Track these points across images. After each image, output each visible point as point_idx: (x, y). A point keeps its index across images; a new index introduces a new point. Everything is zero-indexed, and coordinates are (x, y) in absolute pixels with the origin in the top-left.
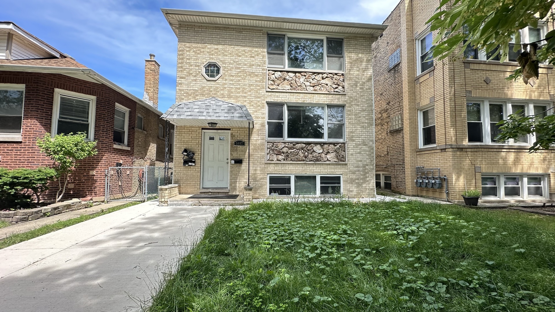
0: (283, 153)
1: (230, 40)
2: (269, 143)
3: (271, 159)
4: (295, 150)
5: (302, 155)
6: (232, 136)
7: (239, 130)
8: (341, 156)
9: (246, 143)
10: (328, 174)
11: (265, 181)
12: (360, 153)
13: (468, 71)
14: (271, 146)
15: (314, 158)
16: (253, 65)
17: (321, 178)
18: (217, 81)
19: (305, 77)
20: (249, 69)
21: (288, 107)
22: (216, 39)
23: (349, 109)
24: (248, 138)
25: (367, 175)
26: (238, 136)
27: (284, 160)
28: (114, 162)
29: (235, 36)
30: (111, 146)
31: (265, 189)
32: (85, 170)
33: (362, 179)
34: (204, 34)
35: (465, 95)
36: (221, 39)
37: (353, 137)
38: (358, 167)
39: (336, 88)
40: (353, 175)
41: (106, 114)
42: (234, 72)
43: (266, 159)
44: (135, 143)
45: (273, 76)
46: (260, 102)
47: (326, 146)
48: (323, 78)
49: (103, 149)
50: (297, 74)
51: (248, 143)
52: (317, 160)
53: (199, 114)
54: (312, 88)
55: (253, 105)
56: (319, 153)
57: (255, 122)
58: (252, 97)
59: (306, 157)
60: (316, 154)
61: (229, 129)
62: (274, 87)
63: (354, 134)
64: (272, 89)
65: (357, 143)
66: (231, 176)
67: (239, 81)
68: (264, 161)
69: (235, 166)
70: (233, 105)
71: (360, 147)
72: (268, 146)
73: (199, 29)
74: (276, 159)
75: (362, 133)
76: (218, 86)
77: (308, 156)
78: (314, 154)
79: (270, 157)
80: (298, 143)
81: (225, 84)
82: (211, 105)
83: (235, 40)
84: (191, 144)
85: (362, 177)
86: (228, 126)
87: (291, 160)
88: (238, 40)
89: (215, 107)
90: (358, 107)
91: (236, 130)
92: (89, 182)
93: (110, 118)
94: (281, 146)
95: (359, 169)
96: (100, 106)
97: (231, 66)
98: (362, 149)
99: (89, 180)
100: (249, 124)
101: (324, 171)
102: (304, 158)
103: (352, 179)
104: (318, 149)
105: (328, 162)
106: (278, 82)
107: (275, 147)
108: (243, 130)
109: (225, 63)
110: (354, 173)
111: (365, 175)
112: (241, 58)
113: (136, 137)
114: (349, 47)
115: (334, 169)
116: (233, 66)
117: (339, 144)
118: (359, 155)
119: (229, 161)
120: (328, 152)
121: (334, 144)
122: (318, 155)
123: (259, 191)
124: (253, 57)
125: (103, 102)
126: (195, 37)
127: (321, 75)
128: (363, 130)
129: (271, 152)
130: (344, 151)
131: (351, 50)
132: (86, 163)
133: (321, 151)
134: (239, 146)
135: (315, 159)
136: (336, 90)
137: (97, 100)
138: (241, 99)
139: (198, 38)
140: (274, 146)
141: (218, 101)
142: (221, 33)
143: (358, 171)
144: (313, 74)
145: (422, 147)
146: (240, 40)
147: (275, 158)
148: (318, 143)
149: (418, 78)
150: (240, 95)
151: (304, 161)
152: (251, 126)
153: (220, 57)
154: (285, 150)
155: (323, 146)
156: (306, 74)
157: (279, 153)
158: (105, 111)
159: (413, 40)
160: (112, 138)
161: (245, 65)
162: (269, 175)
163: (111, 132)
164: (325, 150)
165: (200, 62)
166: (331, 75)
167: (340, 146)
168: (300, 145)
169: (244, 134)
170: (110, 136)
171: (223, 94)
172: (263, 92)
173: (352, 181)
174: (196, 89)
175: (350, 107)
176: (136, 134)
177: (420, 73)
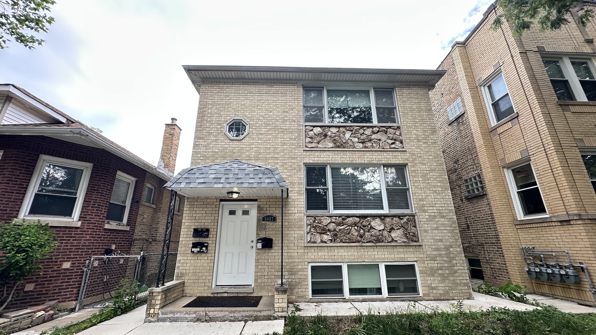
0: (329, 230)
1: (259, 95)
2: (310, 218)
3: (312, 240)
4: (345, 226)
5: (356, 234)
6: (260, 208)
7: (268, 200)
8: (411, 234)
9: (278, 218)
10: (395, 261)
11: (304, 273)
12: (437, 229)
13: (568, 114)
14: (311, 221)
15: (373, 238)
16: (286, 121)
17: (386, 267)
18: (243, 141)
19: (351, 132)
20: (282, 125)
21: (332, 169)
22: (243, 94)
23: (413, 169)
24: (281, 212)
25: (454, 262)
26: (268, 209)
27: (331, 240)
28: (101, 248)
29: (265, 90)
30: (100, 227)
31: (305, 287)
32: (57, 262)
33: (448, 268)
34: (230, 90)
35: (575, 145)
36: (249, 94)
37: (423, 206)
38: (437, 249)
39: (393, 143)
40: (433, 262)
41: (102, 185)
42: (264, 130)
43: (306, 240)
44: (139, 220)
45: (312, 132)
46: (296, 164)
47: (388, 220)
48: (374, 133)
49: (88, 231)
50: (341, 129)
51: (280, 218)
52: (378, 240)
53: (215, 181)
54: (361, 145)
55: (286, 168)
56: (380, 231)
57: (289, 189)
58: (286, 159)
59: (361, 237)
60: (376, 231)
61: (256, 200)
62: (313, 145)
63: (424, 203)
64: (310, 148)
65: (430, 214)
66: (257, 267)
67: (270, 139)
68: (303, 243)
69: (263, 251)
70: (260, 168)
71: (436, 220)
72: (308, 222)
73: (224, 86)
74: (319, 241)
75: (436, 200)
76: (243, 146)
77: (364, 234)
78: (373, 232)
79: (311, 238)
80: (348, 216)
81: (252, 144)
82: (233, 168)
83: (265, 95)
84: (205, 221)
85: (446, 265)
86: (254, 195)
87: (341, 241)
88: (269, 95)
89: (236, 171)
90: (424, 167)
91: (265, 200)
92: (58, 280)
93: (107, 189)
94: (326, 221)
95: (440, 252)
96: (96, 175)
97: (261, 123)
98: (440, 222)
99: (60, 276)
100: (282, 192)
101: (389, 256)
102: (359, 238)
103: (431, 268)
104: (377, 224)
105: (393, 244)
106: (318, 139)
107: (318, 223)
108: (273, 200)
109: (253, 120)
110: (433, 259)
111: (450, 261)
112: (271, 114)
113: (140, 212)
114: (402, 97)
115: (404, 253)
116: (262, 123)
117: (406, 216)
118: (436, 231)
119: (254, 244)
120: (392, 229)
121: (400, 217)
122: (378, 234)
123: (296, 290)
124: (287, 112)
125: (100, 170)
126: (219, 94)
127: (371, 129)
128: (436, 197)
129: (312, 230)
130: (415, 227)
131: (404, 99)
132: (60, 252)
133: (382, 227)
134: (268, 223)
135: (375, 238)
136: (393, 146)
137: (93, 167)
138: (271, 161)
139: (223, 94)
140: (317, 221)
141: (242, 164)
142: (249, 88)
143: (440, 255)
144: (361, 128)
145: (523, 218)
146: (271, 95)
147: (318, 238)
148: (376, 216)
149: (495, 129)
150: (270, 156)
151: (359, 242)
152: (285, 195)
153: (247, 114)
154: (332, 226)
155: (384, 219)
156: (352, 129)
157: (324, 231)
158: (101, 181)
159: (477, 87)
160: (105, 215)
161: (277, 121)
162: (310, 265)
163: (104, 208)
164: (387, 225)
165: (223, 120)
166: (384, 129)
167: (407, 219)
168: (351, 219)
169: (275, 206)
170: (103, 212)
171: (248, 156)
172: (299, 152)
173: (432, 272)
174: (217, 151)
175: (414, 166)
176: (141, 210)
177: (496, 123)
